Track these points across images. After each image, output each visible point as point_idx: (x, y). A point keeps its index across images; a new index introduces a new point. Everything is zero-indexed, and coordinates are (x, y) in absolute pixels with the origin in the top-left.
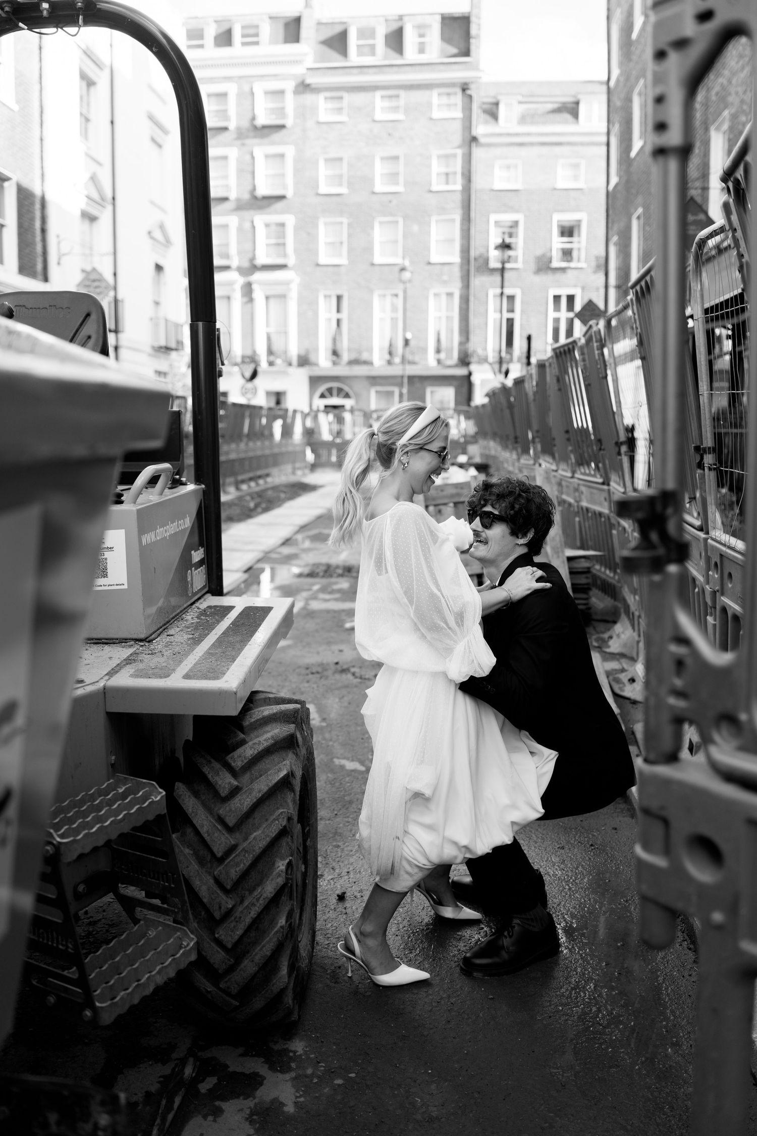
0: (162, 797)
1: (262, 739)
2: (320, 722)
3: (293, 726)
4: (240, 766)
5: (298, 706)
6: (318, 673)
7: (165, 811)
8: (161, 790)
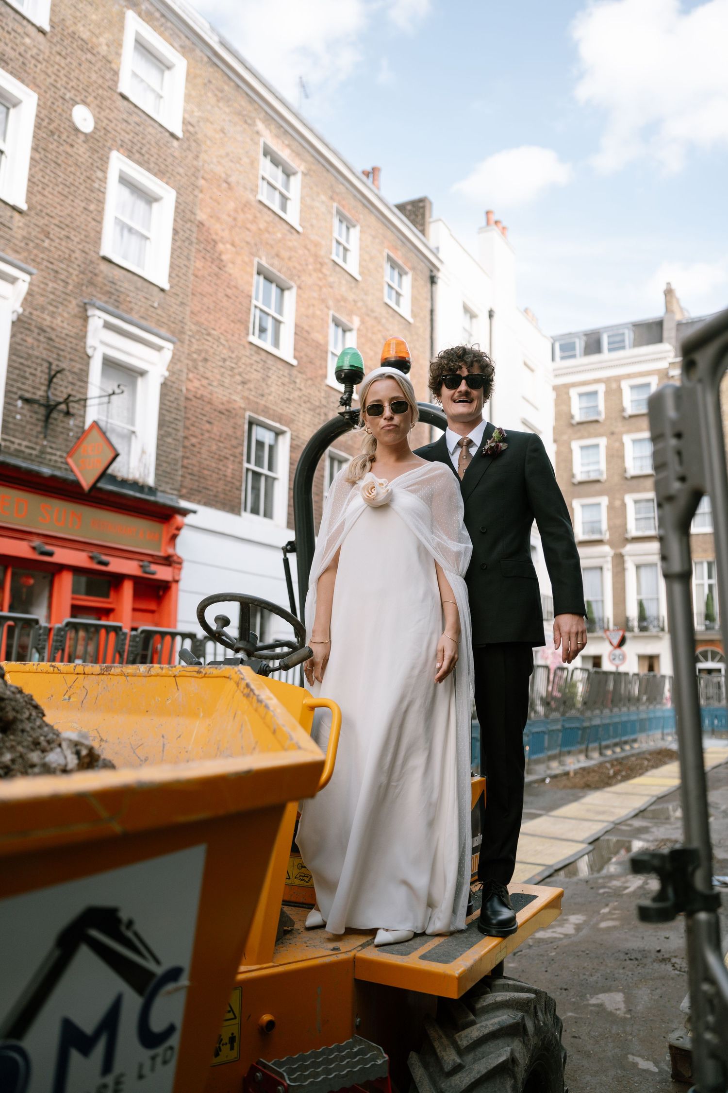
0: (384, 1061)
1: (489, 1023)
2: (625, 1013)
3: (520, 1014)
4: (465, 1045)
5: (533, 996)
6: (637, 959)
7: (387, 1075)
8: (385, 1055)
